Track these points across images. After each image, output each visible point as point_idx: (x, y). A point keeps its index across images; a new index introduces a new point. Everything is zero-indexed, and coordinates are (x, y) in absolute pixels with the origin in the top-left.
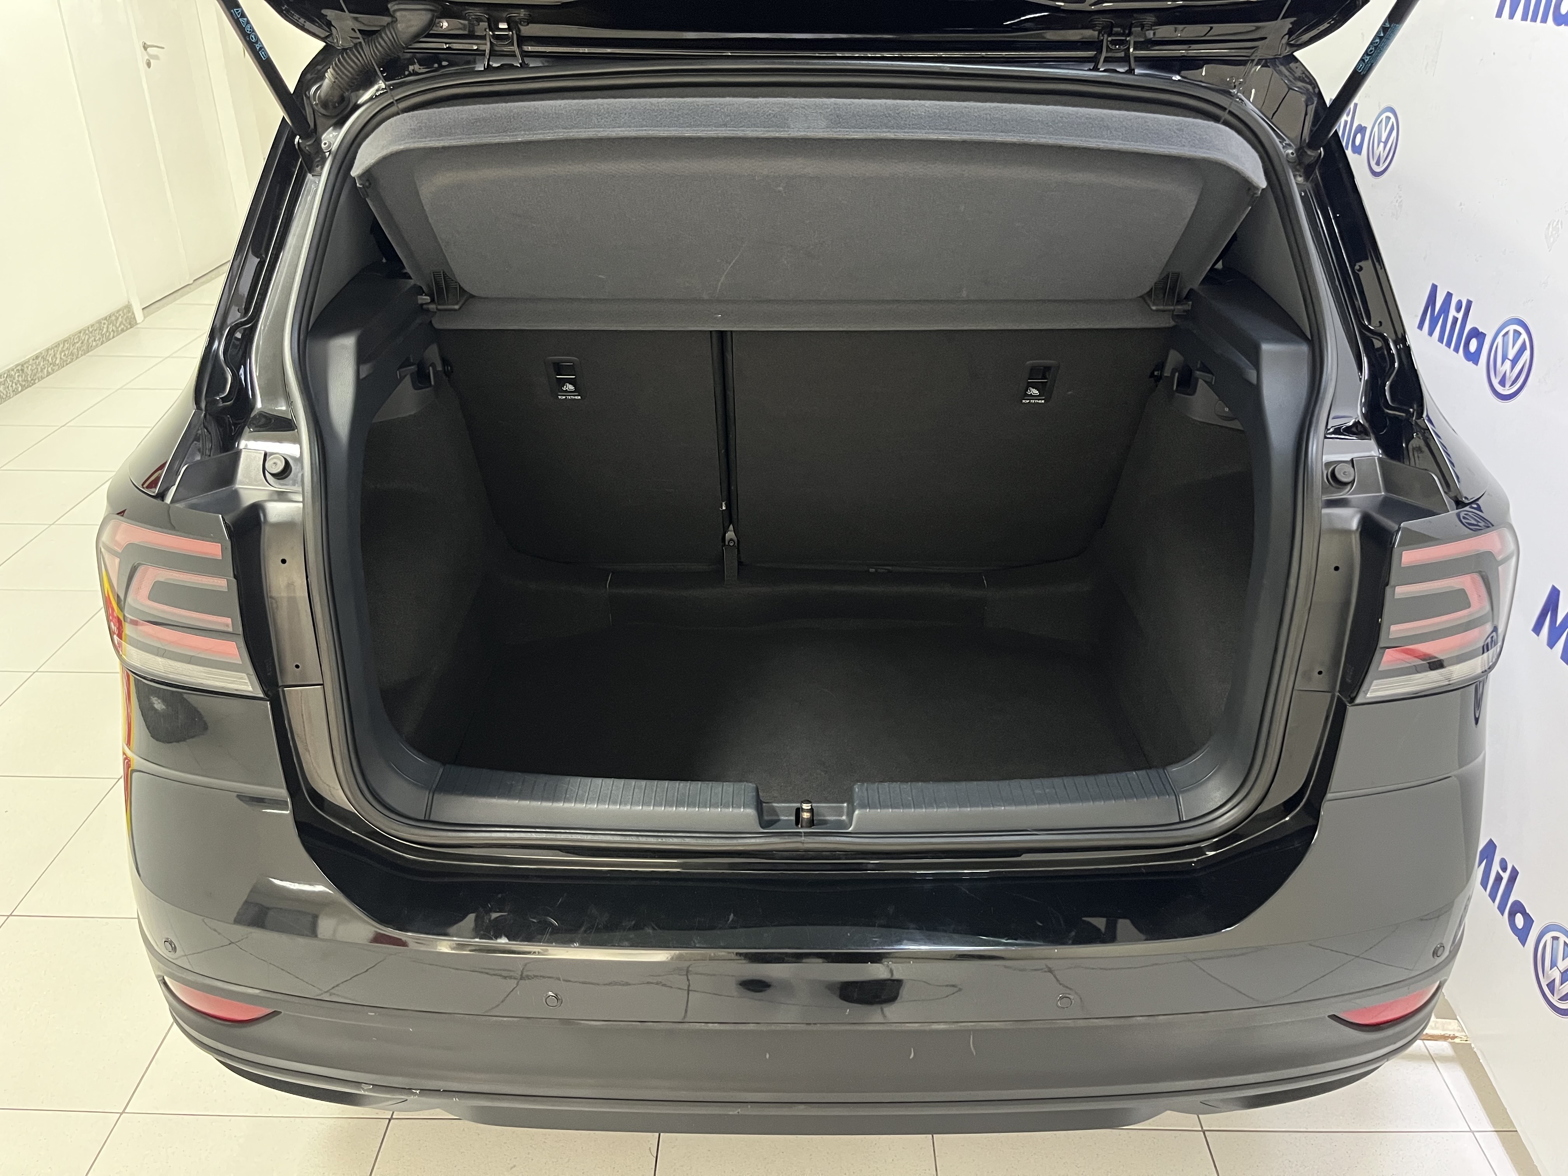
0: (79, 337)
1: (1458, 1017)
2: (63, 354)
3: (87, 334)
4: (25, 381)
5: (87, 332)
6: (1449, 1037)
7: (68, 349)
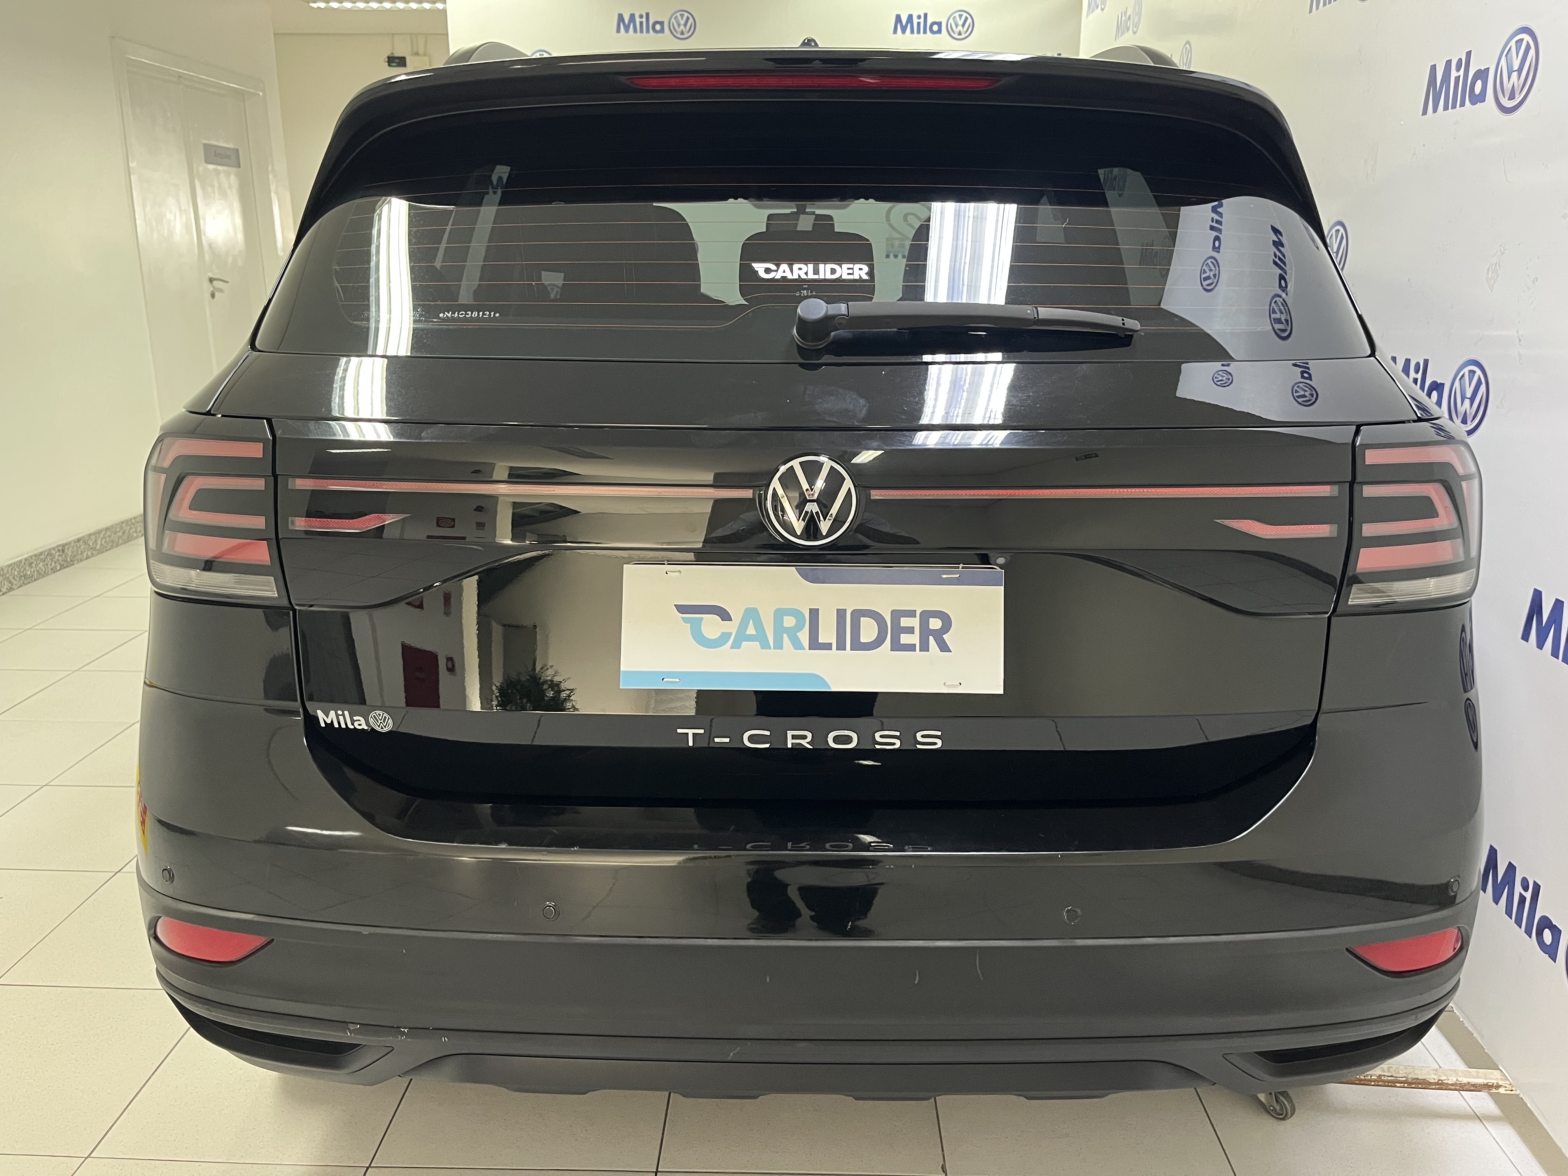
0: (121, 527)
1: (1501, 1068)
2: (104, 540)
3: (129, 525)
4: (64, 561)
5: (130, 523)
6: (1492, 1086)
7: (109, 536)
